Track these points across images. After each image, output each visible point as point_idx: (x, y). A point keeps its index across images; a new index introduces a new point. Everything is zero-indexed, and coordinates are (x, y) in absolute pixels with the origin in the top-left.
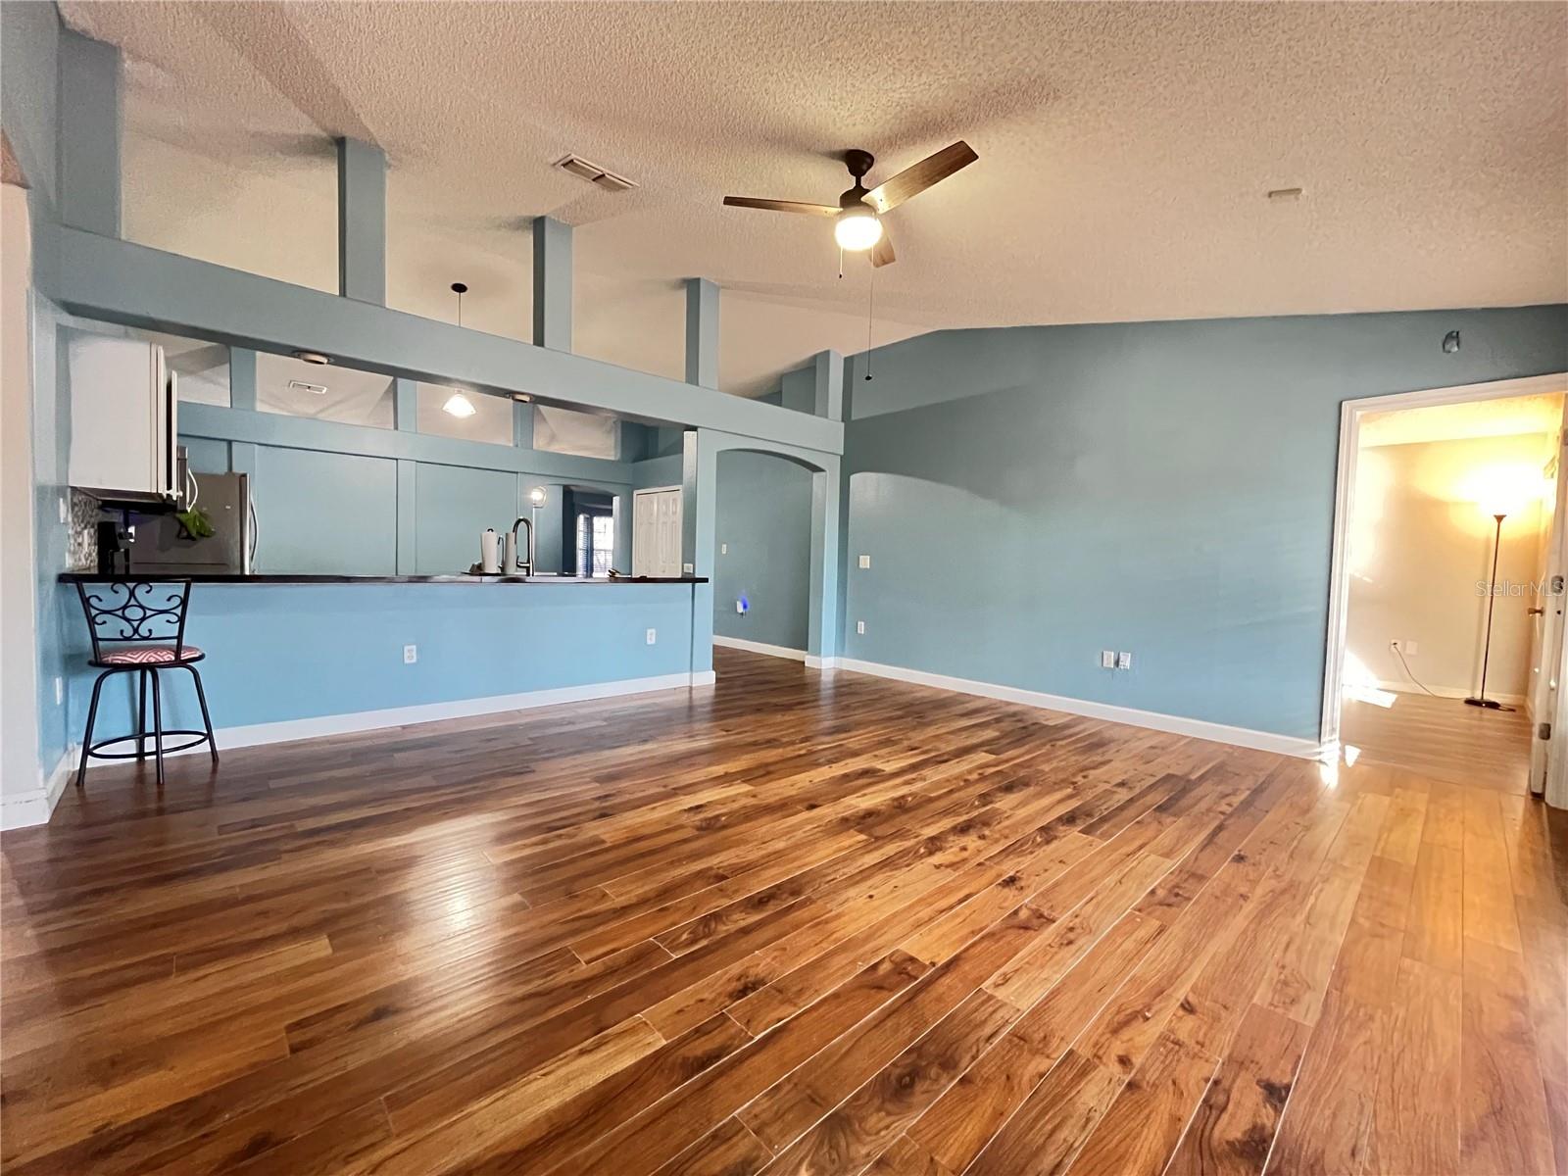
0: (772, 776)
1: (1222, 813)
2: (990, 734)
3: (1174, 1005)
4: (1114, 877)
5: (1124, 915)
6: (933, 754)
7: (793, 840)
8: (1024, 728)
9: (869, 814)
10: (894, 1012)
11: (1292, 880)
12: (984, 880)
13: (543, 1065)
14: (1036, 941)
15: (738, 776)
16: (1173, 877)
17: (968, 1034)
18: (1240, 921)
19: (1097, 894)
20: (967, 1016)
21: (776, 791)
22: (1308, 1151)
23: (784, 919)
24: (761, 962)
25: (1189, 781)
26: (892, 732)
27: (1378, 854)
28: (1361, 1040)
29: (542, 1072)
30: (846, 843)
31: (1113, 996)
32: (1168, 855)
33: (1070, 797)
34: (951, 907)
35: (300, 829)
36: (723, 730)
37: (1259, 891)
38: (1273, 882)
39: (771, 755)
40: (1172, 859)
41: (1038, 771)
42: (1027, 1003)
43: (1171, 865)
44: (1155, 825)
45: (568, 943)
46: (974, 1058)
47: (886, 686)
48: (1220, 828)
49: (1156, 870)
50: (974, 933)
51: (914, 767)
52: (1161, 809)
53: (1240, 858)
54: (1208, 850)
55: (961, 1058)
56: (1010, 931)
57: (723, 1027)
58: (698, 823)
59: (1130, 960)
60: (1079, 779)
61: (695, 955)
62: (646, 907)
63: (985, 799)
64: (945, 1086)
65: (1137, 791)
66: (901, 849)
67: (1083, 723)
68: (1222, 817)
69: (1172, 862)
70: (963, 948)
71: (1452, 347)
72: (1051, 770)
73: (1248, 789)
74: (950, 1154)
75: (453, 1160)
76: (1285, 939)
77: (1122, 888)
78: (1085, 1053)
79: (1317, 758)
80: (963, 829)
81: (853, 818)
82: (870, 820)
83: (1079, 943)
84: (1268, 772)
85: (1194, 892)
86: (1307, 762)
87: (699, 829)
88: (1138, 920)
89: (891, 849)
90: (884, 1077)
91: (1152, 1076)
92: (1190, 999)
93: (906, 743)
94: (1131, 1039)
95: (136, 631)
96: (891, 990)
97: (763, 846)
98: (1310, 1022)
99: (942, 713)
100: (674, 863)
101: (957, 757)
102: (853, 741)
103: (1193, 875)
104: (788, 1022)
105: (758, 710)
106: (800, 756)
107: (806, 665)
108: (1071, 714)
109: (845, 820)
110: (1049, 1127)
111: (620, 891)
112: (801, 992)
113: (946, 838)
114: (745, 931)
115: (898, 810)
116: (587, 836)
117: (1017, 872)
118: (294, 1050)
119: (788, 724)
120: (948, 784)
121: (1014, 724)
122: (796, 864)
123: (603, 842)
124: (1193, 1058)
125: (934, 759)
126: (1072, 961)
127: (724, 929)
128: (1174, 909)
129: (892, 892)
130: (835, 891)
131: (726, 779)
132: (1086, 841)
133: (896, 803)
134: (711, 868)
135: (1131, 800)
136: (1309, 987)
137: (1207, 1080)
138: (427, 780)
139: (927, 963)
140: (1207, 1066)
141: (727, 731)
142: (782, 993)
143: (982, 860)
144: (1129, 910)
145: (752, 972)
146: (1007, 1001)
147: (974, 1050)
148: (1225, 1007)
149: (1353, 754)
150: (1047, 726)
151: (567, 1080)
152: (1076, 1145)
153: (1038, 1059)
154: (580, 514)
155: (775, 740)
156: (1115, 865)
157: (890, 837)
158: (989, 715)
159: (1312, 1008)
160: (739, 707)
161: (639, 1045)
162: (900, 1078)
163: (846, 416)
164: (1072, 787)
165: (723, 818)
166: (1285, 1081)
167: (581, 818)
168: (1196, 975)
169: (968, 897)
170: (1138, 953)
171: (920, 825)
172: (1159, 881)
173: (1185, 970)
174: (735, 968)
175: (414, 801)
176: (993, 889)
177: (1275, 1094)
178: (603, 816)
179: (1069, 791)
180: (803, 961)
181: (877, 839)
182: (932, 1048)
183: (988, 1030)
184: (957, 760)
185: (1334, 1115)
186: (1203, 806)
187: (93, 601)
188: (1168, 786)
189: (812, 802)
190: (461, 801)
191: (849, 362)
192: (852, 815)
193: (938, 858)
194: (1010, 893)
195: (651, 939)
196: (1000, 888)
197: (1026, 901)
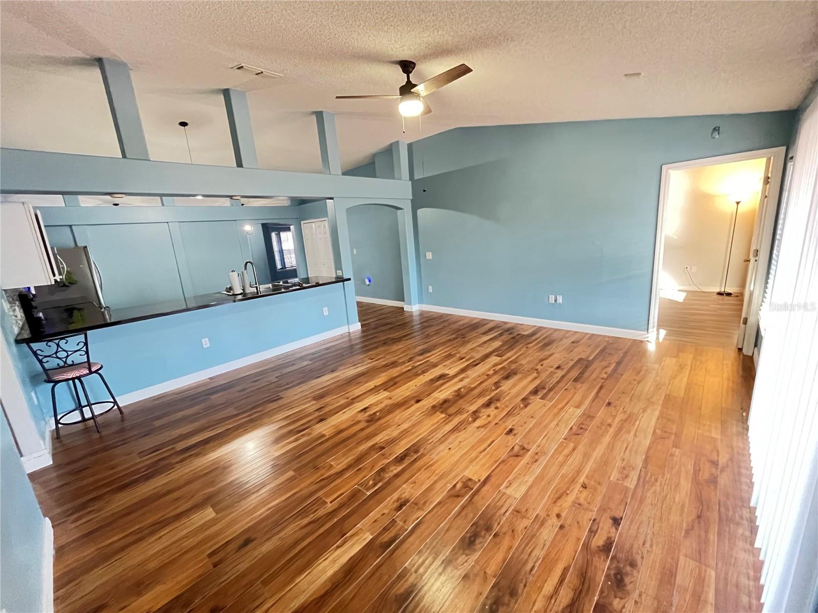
0: (398, 385)
1: (603, 379)
2: (497, 344)
3: (578, 487)
4: (555, 422)
5: (559, 443)
6: (472, 360)
7: (412, 422)
8: (514, 338)
9: (445, 401)
10: (465, 507)
11: (630, 413)
12: (499, 432)
13: (323, 556)
14: (522, 462)
15: (380, 388)
16: (580, 419)
17: (496, 513)
18: (607, 439)
19: (548, 433)
20: (495, 505)
21: (401, 394)
22: (627, 546)
23: (412, 467)
24: (406, 490)
25: (588, 361)
26: (451, 349)
27: (668, 393)
28: (651, 492)
29: (323, 559)
30: (435, 421)
31: (554, 485)
32: (578, 407)
33: (535, 378)
34: (485, 450)
35: (178, 450)
36: (369, 359)
37: (617, 420)
38: (622, 415)
39: (395, 372)
40: (580, 409)
41: (521, 364)
42: (519, 495)
43: (579, 412)
44: (572, 391)
45: (320, 494)
46: (499, 524)
47: (446, 319)
48: (601, 388)
49: (573, 415)
50: (496, 462)
51: (463, 371)
52: (576, 380)
53: (609, 404)
54: (596, 401)
55: (493, 525)
56: (510, 459)
57: (394, 526)
58: (366, 418)
59: (561, 465)
60: (539, 367)
61: (377, 492)
62: (351, 470)
63: (497, 385)
64: (488, 539)
65: (565, 370)
66: (461, 420)
67: (540, 331)
68: (602, 381)
69: (580, 410)
70: (491, 470)
71: (716, 135)
72: (526, 363)
73: (615, 362)
74: (491, 570)
75: (296, 604)
76: (625, 445)
77: (558, 429)
78: (543, 515)
79: (646, 339)
80: (488, 405)
81: (437, 405)
82: (445, 406)
83: (541, 460)
84: (624, 351)
85: (589, 426)
86: (642, 342)
87: (368, 421)
88: (565, 444)
89: (456, 420)
90: (463, 539)
91: (569, 522)
92: (585, 482)
93: (458, 355)
94: (561, 506)
95: (65, 362)
96: (463, 496)
97: (398, 427)
98: (632, 487)
99: (474, 334)
100: (359, 443)
101: (483, 361)
102: (434, 357)
103: (589, 416)
104: (421, 519)
105: (385, 343)
106: (409, 370)
107: (405, 310)
108: (535, 326)
109: (434, 407)
110: (529, 551)
111: (338, 462)
112: (425, 503)
113: (480, 411)
114: (397, 476)
115: (458, 398)
116: (317, 433)
117: (513, 426)
118: (215, 565)
119: (400, 351)
120: (480, 378)
121: (509, 336)
122: (415, 435)
123: (324, 436)
124: (586, 510)
125: (472, 364)
126: (537, 470)
127: (388, 475)
128: (579, 436)
129: (459, 445)
130: (434, 448)
131: (375, 390)
132: (543, 404)
133: (456, 394)
134: (376, 444)
135: (563, 377)
136: (633, 468)
137: (590, 520)
138: (231, 411)
139: (477, 480)
140: (591, 513)
141: (372, 359)
142: (417, 505)
143: (497, 422)
144: (561, 440)
145: (404, 496)
146: (511, 494)
147: (498, 520)
148: (599, 483)
149: (663, 332)
150: (524, 335)
151: (334, 561)
152: (540, 557)
153: (524, 520)
154: (272, 232)
155: (396, 362)
156: (556, 415)
157: (455, 415)
158: (496, 332)
159: (634, 478)
160: (375, 343)
161: (361, 540)
162: (470, 537)
163: (411, 178)
164: (536, 372)
165: (378, 414)
166: (621, 515)
167: (311, 423)
168: (588, 469)
169: (493, 442)
170: (565, 461)
171: (469, 404)
172: (574, 422)
173: (584, 467)
174: (395, 496)
175: (229, 424)
176: (502, 437)
177: (616, 521)
178: (321, 420)
179: (535, 375)
180: (424, 487)
181: (450, 416)
182: (481, 522)
183: (503, 510)
184: (483, 363)
185: (638, 528)
186: (594, 376)
187: (39, 352)
188: (579, 366)
189: (418, 398)
190: (252, 421)
191: (410, 146)
192: (437, 403)
193: (478, 423)
194: (510, 437)
195: (356, 486)
196: (506, 435)
197: (517, 441)
